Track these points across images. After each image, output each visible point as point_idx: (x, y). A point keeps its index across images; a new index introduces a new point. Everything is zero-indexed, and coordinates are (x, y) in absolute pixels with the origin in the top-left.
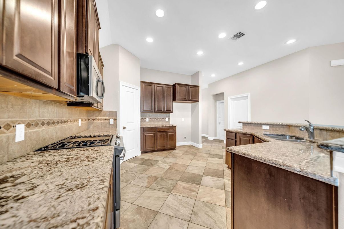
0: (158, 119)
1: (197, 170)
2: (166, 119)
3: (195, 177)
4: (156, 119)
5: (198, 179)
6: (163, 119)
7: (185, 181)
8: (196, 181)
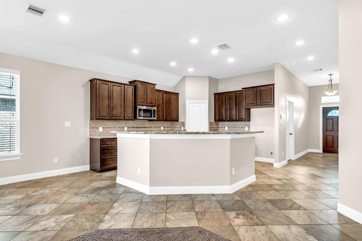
0: (237, 127)
2: (245, 128)
4: (234, 127)
6: (242, 128)
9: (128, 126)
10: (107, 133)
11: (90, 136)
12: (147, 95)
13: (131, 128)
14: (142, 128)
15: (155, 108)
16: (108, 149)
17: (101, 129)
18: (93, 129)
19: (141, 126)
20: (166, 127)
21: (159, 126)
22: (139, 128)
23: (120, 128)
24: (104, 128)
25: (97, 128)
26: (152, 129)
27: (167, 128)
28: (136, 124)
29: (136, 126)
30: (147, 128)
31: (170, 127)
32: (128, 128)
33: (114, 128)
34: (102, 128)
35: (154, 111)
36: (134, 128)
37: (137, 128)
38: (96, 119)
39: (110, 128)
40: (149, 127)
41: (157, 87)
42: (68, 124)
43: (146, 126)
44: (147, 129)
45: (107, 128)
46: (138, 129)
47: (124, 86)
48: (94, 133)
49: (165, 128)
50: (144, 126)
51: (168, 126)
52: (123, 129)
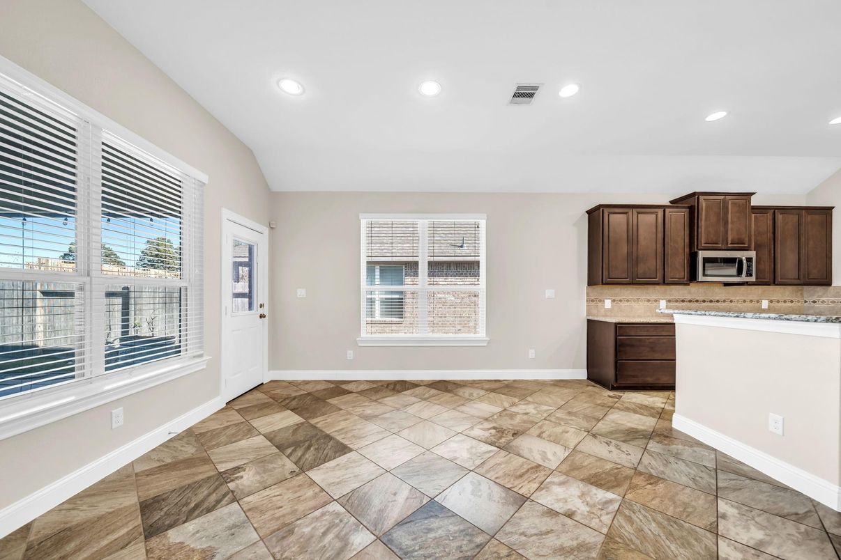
9: (669, 298)
10: (621, 311)
11: (587, 315)
12: (726, 223)
13: (676, 301)
14: (704, 301)
15: (752, 254)
16: (632, 346)
17: (608, 304)
18: (593, 304)
19: (701, 298)
20: (778, 302)
21: (755, 298)
22: (697, 301)
23: (649, 301)
24: (614, 301)
25: (600, 301)
26: (732, 304)
27: (781, 304)
28: (690, 293)
29: (689, 298)
30: (718, 301)
31: (792, 302)
32: (669, 301)
33: (635, 301)
34: (610, 301)
35: (749, 260)
36: (683, 301)
37: (690, 301)
38: (603, 284)
39: (628, 301)
40: (724, 301)
41: (755, 202)
42: (549, 293)
43: (717, 298)
44: (718, 304)
45: (621, 301)
46: (694, 305)
47: (664, 211)
48: (594, 311)
49: (775, 304)
50: (712, 299)
51: (785, 298)
52: (655, 304)
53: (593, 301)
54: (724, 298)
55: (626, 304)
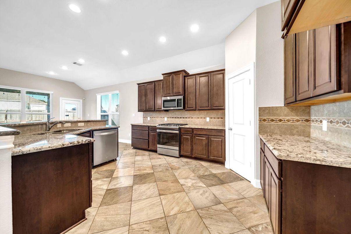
1: (142, 191)
3: (141, 180)
5: (138, 179)
7: (148, 174)
8: (138, 177)
9: (168, 116)
10: (153, 121)
11: (143, 123)
12: (173, 85)
13: (171, 118)
15: (181, 97)
18: (145, 119)
21: (203, 117)
23: (161, 118)
24: (150, 118)
25: (147, 118)
29: (175, 117)
32: (168, 118)
38: (138, 111)
39: (155, 117)
42: (133, 115)
43: (186, 116)
45: (152, 117)
47: (155, 83)
48: (145, 121)
50: (184, 117)
51: (218, 117)
52: (163, 119)
53: (145, 117)
54: (189, 116)
55: (154, 119)
